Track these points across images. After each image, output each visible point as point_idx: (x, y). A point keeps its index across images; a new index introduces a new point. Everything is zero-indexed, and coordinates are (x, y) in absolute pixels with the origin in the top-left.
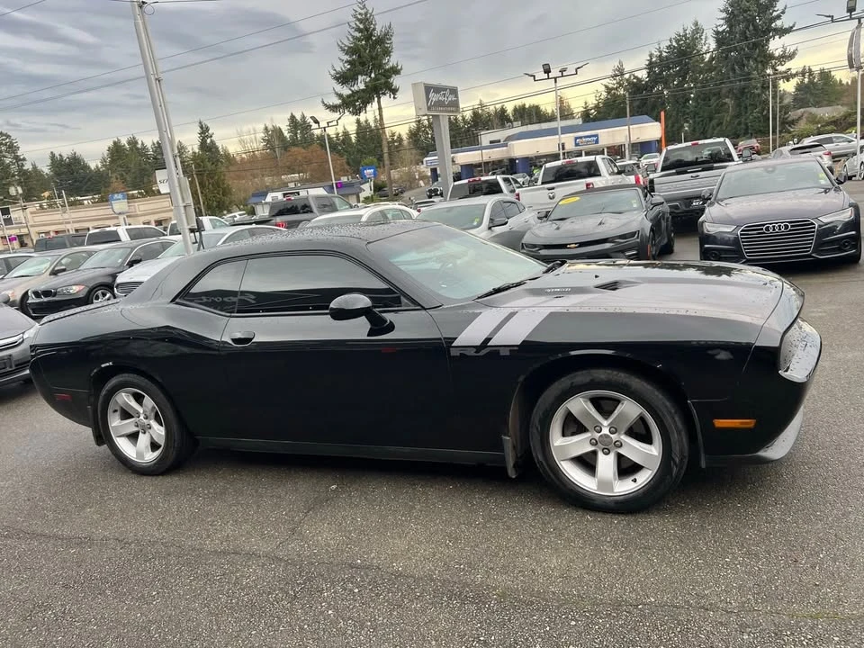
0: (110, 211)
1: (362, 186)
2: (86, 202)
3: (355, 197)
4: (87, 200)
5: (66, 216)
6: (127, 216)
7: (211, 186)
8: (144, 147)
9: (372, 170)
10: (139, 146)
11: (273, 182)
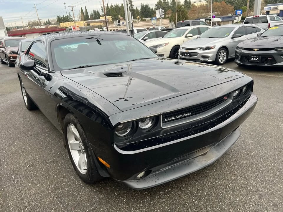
0: (151, 23)
1: (236, 18)
2: (147, 20)
3: (232, 22)
4: (147, 19)
5: (139, 24)
6: (156, 25)
7: (182, 16)
8: (168, 2)
9: (241, 12)
10: (166, 2)
11: (205, 15)
